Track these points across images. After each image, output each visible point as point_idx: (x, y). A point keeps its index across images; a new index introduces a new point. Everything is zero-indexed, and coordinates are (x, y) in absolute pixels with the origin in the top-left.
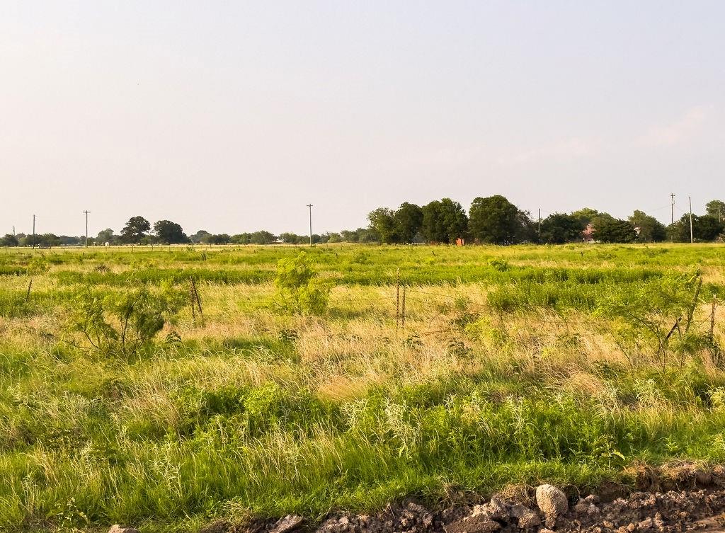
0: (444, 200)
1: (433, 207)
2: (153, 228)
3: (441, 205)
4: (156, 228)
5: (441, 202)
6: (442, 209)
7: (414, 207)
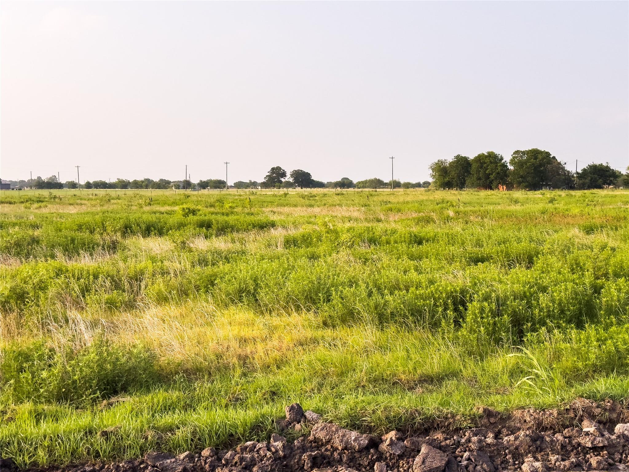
0: (488, 153)
1: (480, 159)
2: (290, 176)
3: (486, 157)
4: (292, 176)
5: (486, 154)
6: (487, 160)
7: (465, 159)
